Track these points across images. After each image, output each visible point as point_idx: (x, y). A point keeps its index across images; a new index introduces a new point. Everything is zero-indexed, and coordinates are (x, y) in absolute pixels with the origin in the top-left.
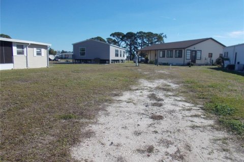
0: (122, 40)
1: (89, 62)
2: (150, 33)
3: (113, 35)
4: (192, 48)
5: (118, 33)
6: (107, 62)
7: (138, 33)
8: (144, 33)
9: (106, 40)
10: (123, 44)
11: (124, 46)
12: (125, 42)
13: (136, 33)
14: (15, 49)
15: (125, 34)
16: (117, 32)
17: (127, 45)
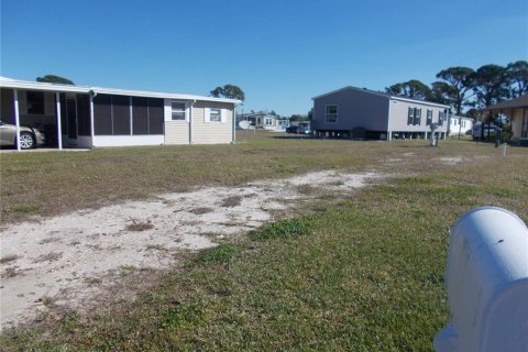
0: (467, 84)
1: (345, 135)
3: (443, 74)
6: (382, 136)
7: (510, 66)
9: (431, 87)
10: (470, 95)
11: (471, 100)
12: (475, 90)
13: (505, 66)
14: (168, 111)
15: (475, 70)
16: (455, 66)
17: (480, 96)
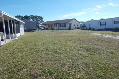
2: (37, 16)
4: (69, 23)
5: (19, 16)
8: (34, 16)
